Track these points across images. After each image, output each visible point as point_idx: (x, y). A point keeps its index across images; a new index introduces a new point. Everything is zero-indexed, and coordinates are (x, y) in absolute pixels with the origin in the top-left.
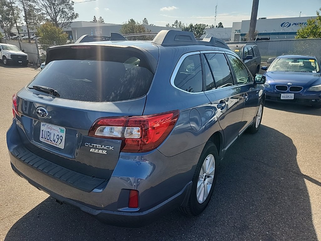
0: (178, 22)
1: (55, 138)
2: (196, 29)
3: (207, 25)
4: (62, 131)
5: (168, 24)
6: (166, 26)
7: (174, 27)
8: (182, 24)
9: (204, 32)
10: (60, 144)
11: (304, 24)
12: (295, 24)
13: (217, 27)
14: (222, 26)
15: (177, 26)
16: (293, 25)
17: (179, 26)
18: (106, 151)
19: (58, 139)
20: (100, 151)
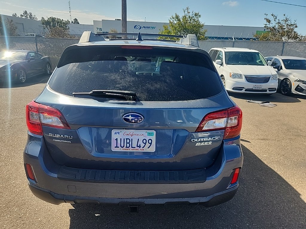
0: (28, 13)
1: (140, 143)
2: (59, 24)
3: (62, 20)
4: (150, 134)
5: (15, 14)
6: (12, 16)
7: (23, 17)
8: (33, 15)
9: (67, 27)
10: (148, 148)
11: (150, 28)
12: (144, 27)
13: (72, 22)
14: (78, 22)
15: (28, 18)
16: (143, 28)
17: (30, 18)
18: (211, 142)
19: (145, 144)
20: (206, 143)
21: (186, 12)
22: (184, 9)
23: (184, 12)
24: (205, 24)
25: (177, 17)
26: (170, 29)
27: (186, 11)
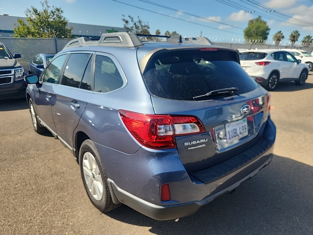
21: (45, 6)
22: (42, 2)
23: (43, 6)
24: (69, 22)
25: (36, 11)
26: (29, 25)
27: (45, 4)
